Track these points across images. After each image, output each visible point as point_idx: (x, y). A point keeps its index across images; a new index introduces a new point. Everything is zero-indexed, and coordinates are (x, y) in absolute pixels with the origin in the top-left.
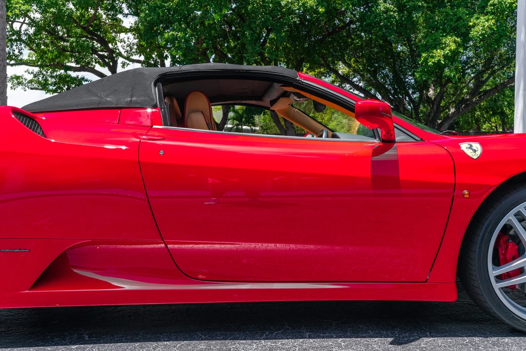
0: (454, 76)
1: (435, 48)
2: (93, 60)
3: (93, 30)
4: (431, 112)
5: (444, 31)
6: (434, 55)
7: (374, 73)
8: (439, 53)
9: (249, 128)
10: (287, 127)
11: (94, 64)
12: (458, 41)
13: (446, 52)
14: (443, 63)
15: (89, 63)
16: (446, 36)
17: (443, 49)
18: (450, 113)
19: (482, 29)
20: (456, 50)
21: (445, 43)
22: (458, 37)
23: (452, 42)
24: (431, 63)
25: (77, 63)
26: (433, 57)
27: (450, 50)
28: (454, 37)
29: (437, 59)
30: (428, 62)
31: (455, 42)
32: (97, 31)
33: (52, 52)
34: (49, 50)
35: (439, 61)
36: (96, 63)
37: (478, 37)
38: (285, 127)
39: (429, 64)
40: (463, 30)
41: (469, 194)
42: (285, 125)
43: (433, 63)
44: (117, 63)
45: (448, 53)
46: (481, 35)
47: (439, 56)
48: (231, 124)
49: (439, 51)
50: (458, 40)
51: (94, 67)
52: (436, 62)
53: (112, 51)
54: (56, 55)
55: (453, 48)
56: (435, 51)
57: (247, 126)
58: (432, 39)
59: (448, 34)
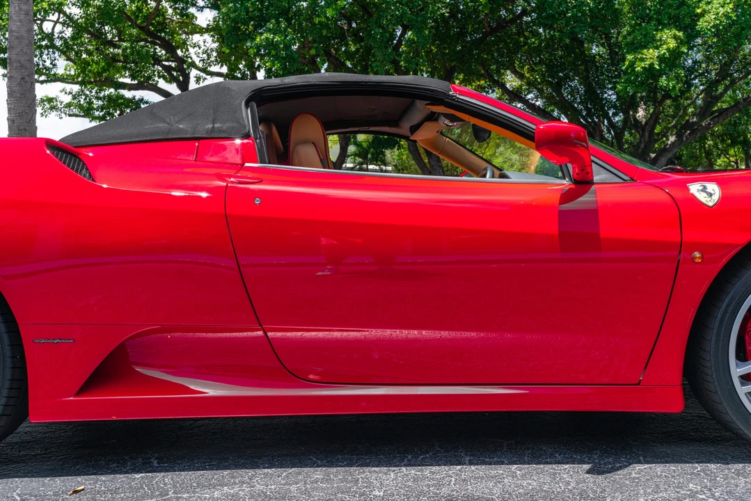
0: (674, 87)
1: (645, 47)
2: (156, 73)
3: (155, 30)
4: (640, 142)
5: (660, 22)
6: (644, 56)
7: (558, 87)
8: (651, 56)
9: (377, 168)
10: (432, 167)
11: (156, 79)
12: (679, 36)
13: (662, 52)
14: (658, 67)
15: (149, 78)
16: (662, 30)
17: (657, 48)
18: (669, 142)
19: (715, 18)
20: (676, 49)
21: (661, 40)
22: (679, 31)
23: (671, 38)
24: (639, 68)
25: (133, 78)
26: (642, 60)
27: (668, 49)
28: (674, 31)
29: (648, 63)
30: (635, 67)
31: (675, 37)
32: (160, 31)
33: (97, 63)
34: (93, 60)
35: (652, 65)
36: (159, 77)
37: (710, 30)
38: (428, 166)
39: (637, 69)
40: (688, 21)
41: (702, 258)
42: (429, 162)
43: (642, 68)
44: (189, 78)
45: (665, 53)
46: (713, 26)
47: (651, 58)
48: (351, 163)
49: (651, 51)
50: (681, 34)
51: (157, 84)
52: (647, 66)
53: (181, 61)
54: (104, 67)
55: (672, 46)
56: (645, 50)
57: (375, 165)
58: (642, 34)
59: (665, 26)
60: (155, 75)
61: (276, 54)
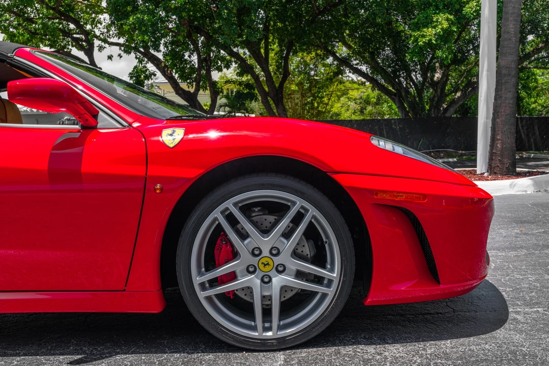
0: (447, 57)
1: (426, 26)
2: (70, 43)
3: (65, 10)
5: (437, 8)
6: (425, 34)
8: (430, 33)
9: (243, 115)
10: (279, 114)
11: (70, 47)
12: (451, 19)
13: (438, 31)
14: (434, 42)
15: (64, 47)
16: (438, 14)
17: (434, 27)
18: (456, 97)
19: (476, 5)
20: (448, 29)
21: (437, 21)
22: (451, 14)
23: (445, 20)
24: (421, 43)
25: (51, 47)
26: (423, 36)
27: (442, 29)
28: (447, 15)
29: (428, 39)
30: (419, 42)
31: (447, 19)
32: (68, 11)
33: (22, 35)
34: (19, 33)
35: (430, 40)
36: (73, 46)
37: (472, 14)
38: (277, 114)
39: (419, 44)
40: (457, 7)
42: (277, 112)
43: (423, 42)
44: (94, 47)
45: (440, 31)
46: (475, 11)
47: (430, 35)
48: (222, 111)
49: (430, 29)
50: (452, 17)
51: (70, 51)
52: (427, 41)
53: (87, 33)
54: (28, 38)
55: (445, 27)
56: (426, 29)
57: (241, 113)
58: (424, 17)
59: (440, 11)
60: (69, 45)
61: (146, 30)
